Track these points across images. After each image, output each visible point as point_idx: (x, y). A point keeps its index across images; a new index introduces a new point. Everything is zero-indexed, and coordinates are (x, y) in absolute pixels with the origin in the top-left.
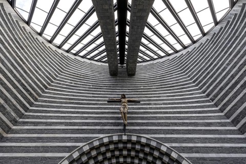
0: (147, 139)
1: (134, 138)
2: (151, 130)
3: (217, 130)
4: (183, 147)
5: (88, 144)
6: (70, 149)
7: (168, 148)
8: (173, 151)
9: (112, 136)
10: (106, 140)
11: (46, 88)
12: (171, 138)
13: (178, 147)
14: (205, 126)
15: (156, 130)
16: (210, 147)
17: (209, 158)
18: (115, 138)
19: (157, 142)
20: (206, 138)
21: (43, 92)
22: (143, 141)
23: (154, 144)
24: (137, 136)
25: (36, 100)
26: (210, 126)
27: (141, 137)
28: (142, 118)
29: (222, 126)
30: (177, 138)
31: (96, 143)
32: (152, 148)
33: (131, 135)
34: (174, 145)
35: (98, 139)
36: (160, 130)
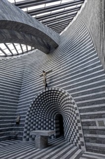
1: (50, 89)
4: (68, 87)
5: (37, 95)
6: (33, 98)
7: (61, 89)
8: (63, 90)
10: (41, 93)
11: (22, 78)
12: (63, 84)
18: (44, 91)
19: (58, 88)
21: (22, 80)
22: (53, 89)
23: (56, 89)
25: (21, 85)
28: (55, 78)
30: (66, 84)
31: (39, 95)
32: (57, 91)
34: (64, 87)
35: (39, 93)
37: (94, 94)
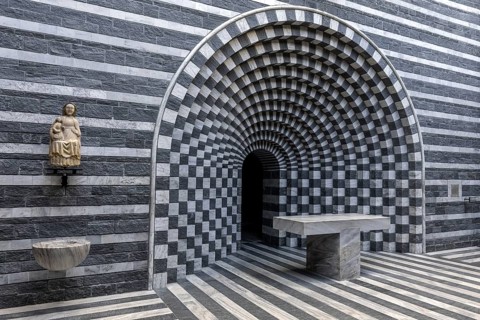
0: (356, 32)
1: (334, 26)
2: (365, 14)
3: (457, 42)
4: (404, 61)
5: (245, 17)
7: (383, 57)
8: (388, 63)
9: (294, 9)
12: (392, 40)
13: (397, 59)
14: (446, 30)
15: (373, 16)
16: (436, 68)
17: (427, 83)
18: (300, 17)
19: (370, 43)
20: (437, 53)
22: (349, 34)
23: (364, 45)
24: (340, 23)
26: (451, 31)
27: (346, 25)
29: (466, 36)
30: (400, 43)
31: (263, 20)
32: (357, 52)
33: (330, 18)
34: (393, 54)
35: (266, 11)
36: (381, 19)
37: (456, 117)
